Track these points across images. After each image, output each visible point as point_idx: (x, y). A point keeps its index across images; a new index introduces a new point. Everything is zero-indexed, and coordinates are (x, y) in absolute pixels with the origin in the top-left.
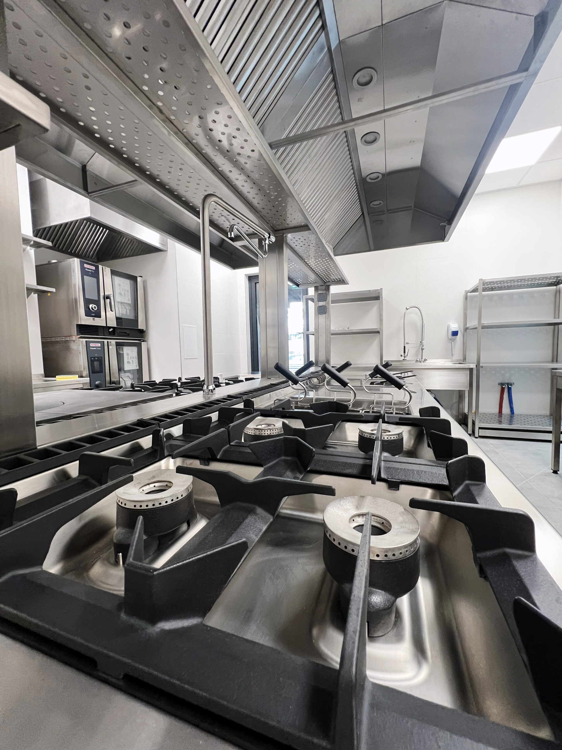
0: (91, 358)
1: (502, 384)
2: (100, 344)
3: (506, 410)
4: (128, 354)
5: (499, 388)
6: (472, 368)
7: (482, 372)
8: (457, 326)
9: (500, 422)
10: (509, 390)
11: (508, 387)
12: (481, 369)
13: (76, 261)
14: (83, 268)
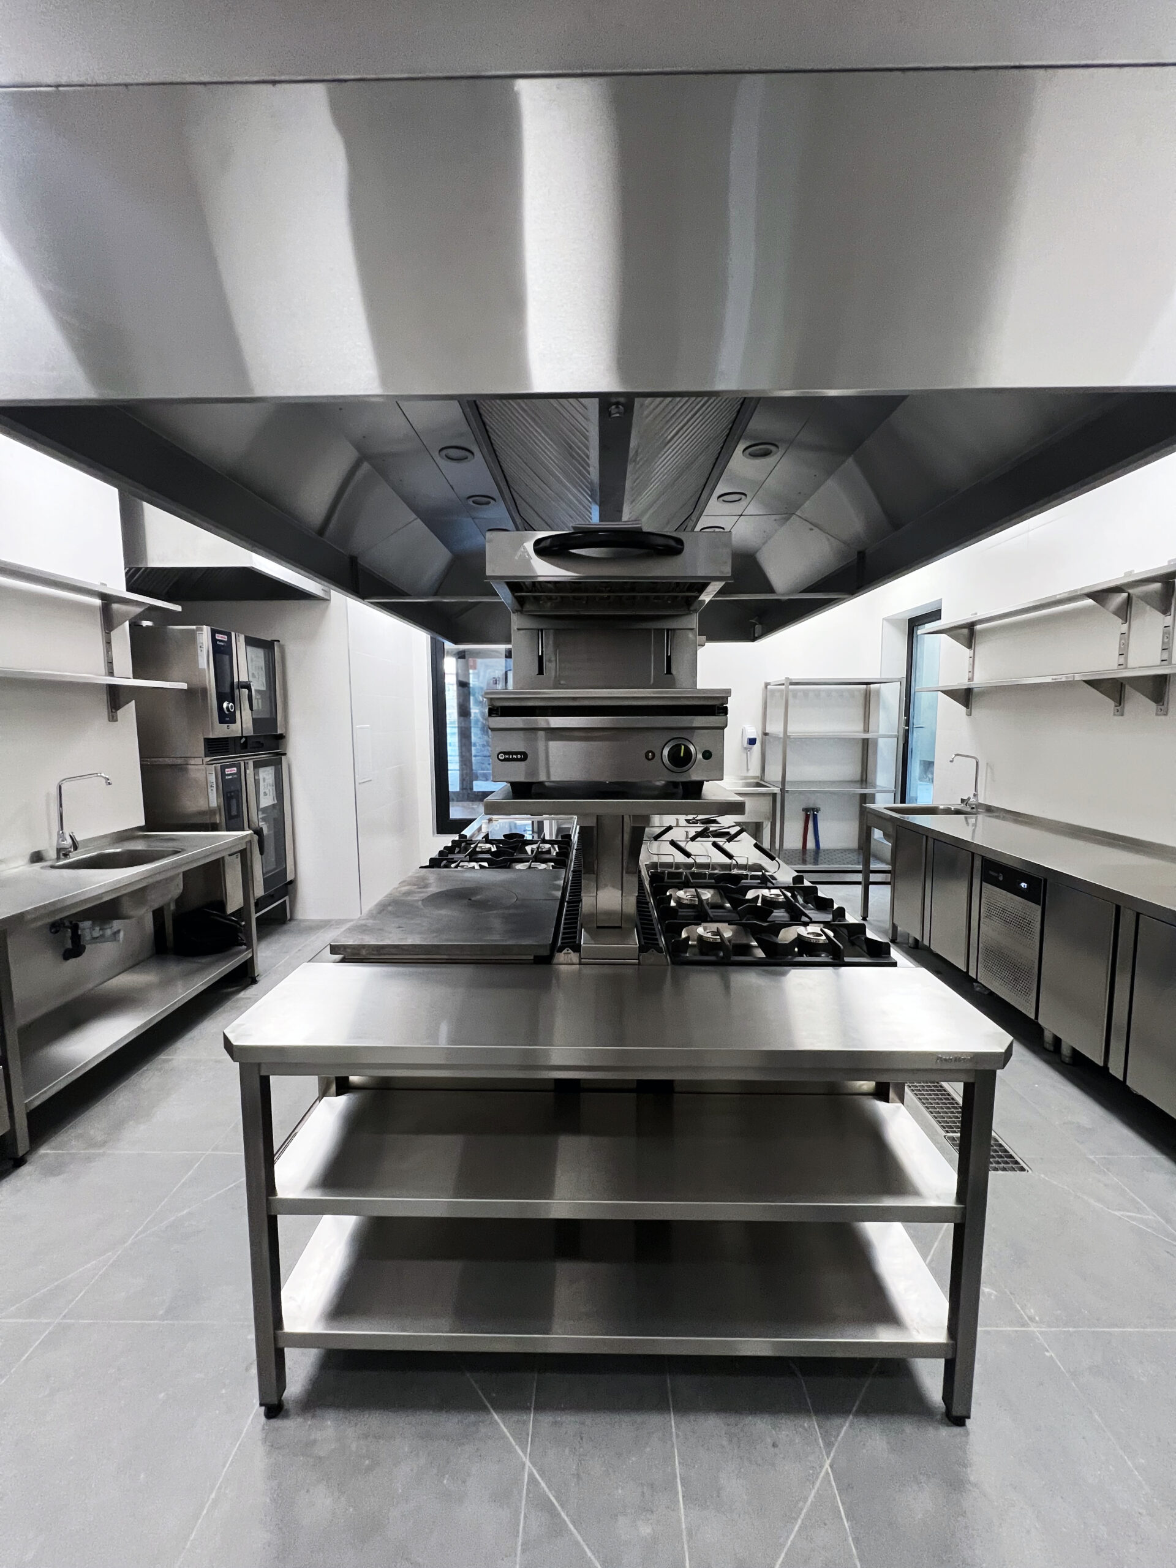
0: (227, 793)
1: (806, 810)
2: (235, 769)
3: (811, 844)
4: (264, 780)
5: (802, 815)
6: (776, 793)
7: (788, 798)
8: (754, 730)
9: (804, 862)
10: (815, 818)
11: (814, 814)
12: (786, 794)
13: (206, 630)
14: (214, 640)
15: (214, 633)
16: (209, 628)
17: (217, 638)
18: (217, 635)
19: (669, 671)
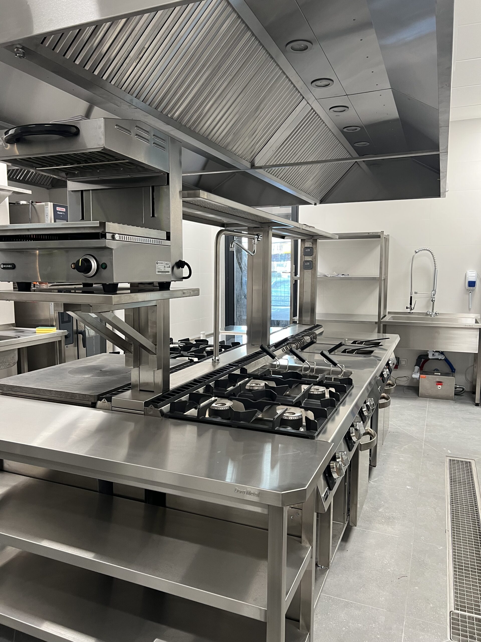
8: (474, 275)
13: (50, 205)
14: (55, 211)
15: (55, 206)
16: (52, 203)
17: (57, 210)
18: (57, 208)
19: (153, 216)
